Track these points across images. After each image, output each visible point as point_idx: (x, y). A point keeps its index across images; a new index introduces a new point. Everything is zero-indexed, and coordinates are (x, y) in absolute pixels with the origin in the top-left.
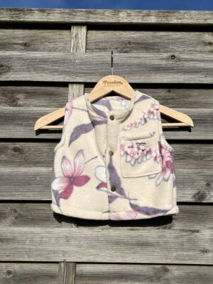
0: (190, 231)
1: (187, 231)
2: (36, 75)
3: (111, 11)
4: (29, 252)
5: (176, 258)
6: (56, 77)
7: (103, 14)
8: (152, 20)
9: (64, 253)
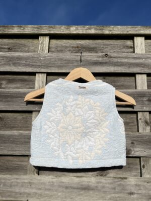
0: (120, 178)
1: (118, 178)
2: (14, 68)
3: (65, 26)
4: (2, 193)
7: (60, 28)
8: (92, 31)
9: (28, 194)
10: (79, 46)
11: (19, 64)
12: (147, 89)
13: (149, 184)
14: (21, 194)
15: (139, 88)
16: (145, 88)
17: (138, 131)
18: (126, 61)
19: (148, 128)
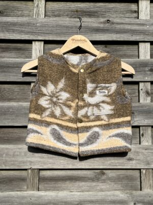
2: (8, 35)
4: (5, 162)
5: (110, 165)
6: (23, 36)
9: (31, 162)
10: (79, 10)
11: (14, 31)
12: (149, 58)
13: (147, 151)
14: (24, 162)
15: (142, 57)
16: (148, 57)
17: (139, 101)
18: (129, 28)
19: (149, 99)
